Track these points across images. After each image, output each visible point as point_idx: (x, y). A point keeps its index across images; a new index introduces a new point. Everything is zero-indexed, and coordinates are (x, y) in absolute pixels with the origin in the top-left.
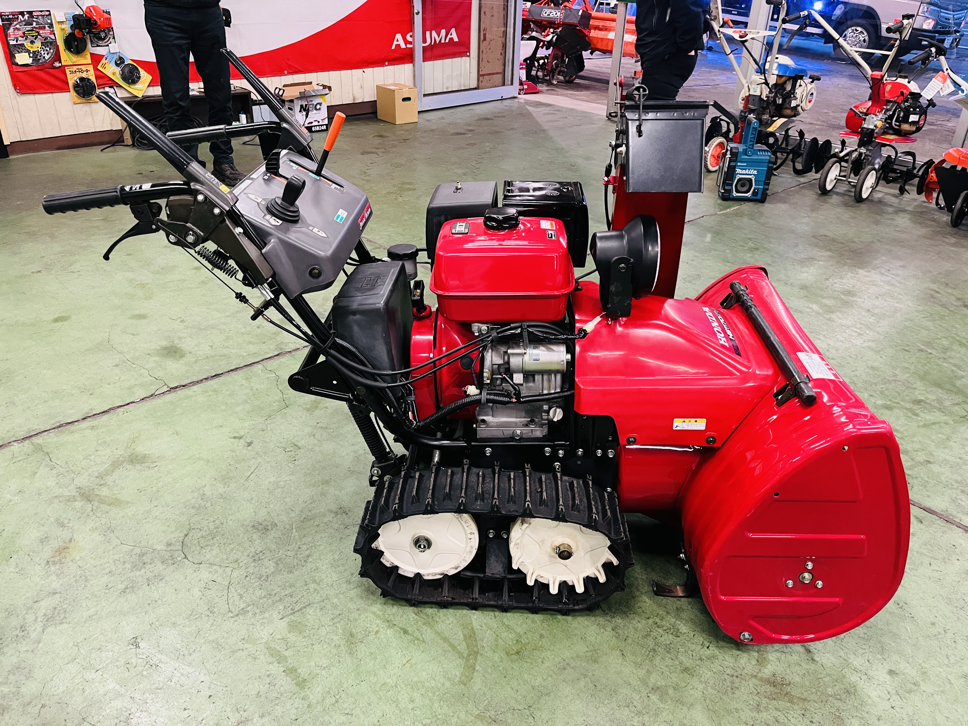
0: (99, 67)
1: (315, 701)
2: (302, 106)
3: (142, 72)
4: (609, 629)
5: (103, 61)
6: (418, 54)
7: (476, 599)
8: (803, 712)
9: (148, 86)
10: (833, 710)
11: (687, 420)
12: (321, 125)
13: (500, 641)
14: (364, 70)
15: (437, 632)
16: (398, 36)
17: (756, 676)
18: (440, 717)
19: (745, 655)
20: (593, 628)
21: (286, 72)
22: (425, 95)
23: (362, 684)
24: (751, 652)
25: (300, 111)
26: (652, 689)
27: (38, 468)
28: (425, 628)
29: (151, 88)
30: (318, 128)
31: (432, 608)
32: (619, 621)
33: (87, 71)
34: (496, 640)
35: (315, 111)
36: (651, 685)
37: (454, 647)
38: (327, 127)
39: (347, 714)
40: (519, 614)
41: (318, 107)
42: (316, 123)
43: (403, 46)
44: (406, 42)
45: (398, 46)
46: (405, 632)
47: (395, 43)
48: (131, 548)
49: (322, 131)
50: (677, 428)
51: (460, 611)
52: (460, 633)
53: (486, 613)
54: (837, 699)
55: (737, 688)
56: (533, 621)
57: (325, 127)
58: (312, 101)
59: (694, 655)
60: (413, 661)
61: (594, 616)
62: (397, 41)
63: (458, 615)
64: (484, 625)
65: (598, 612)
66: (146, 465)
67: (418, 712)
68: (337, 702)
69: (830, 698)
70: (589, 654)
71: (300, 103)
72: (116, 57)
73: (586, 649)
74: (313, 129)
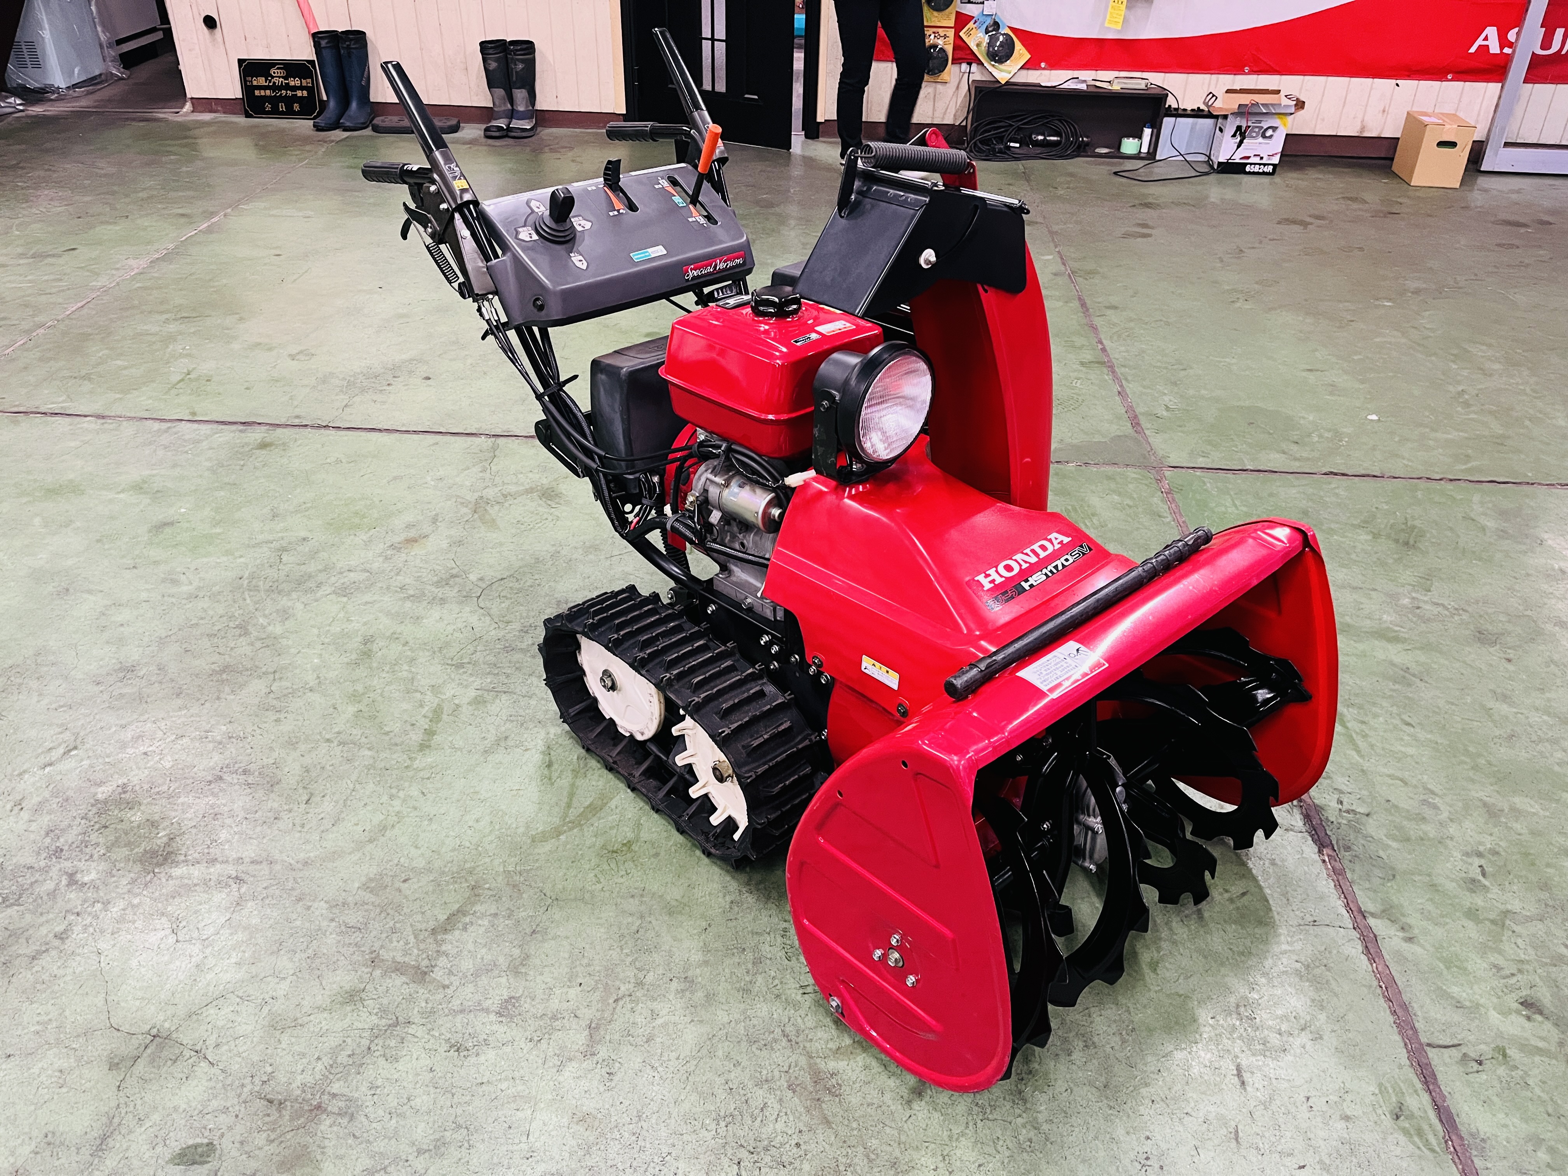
0: (961, 34)
1: (415, 766)
2: (1239, 128)
3: (1018, 46)
4: (728, 898)
5: (971, 25)
6: (1519, 67)
7: (634, 777)
8: (804, 1129)
9: (1022, 68)
10: (843, 1160)
11: (878, 664)
12: (1265, 165)
13: (615, 831)
14: (1398, 82)
15: (573, 785)
16: (1491, 32)
17: (811, 1057)
18: (480, 849)
19: (834, 1032)
20: (715, 886)
21: (1247, 69)
22: (1507, 145)
23: (463, 780)
24: (846, 1035)
25: (1234, 136)
26: (686, 978)
27: (474, 466)
28: (570, 774)
29: (1024, 72)
30: (1256, 169)
31: (599, 762)
32: (750, 899)
33: (945, 37)
34: (611, 828)
35: (1261, 140)
36: (690, 974)
37: (569, 805)
38: (1274, 170)
39: (423, 793)
40: (664, 822)
41: (1269, 133)
42: (1257, 160)
43: (1495, 49)
44: (1504, 42)
45: (1484, 49)
46: (549, 765)
47: (1480, 42)
48: (454, 566)
49: (1264, 173)
50: (866, 671)
51: (617, 782)
52: (591, 799)
53: (638, 799)
54: (868, 1157)
55: (773, 1049)
56: (668, 838)
57: (1271, 168)
58: (1260, 122)
59: (778, 987)
60: (521, 793)
61: (733, 877)
62: (1486, 39)
63: (612, 783)
64: (620, 808)
65: (744, 877)
66: (549, 502)
67: (469, 832)
68: (428, 778)
69: (860, 1149)
70: (674, 903)
71: (1238, 121)
72: (989, 21)
73: (678, 898)
74: (1248, 169)
